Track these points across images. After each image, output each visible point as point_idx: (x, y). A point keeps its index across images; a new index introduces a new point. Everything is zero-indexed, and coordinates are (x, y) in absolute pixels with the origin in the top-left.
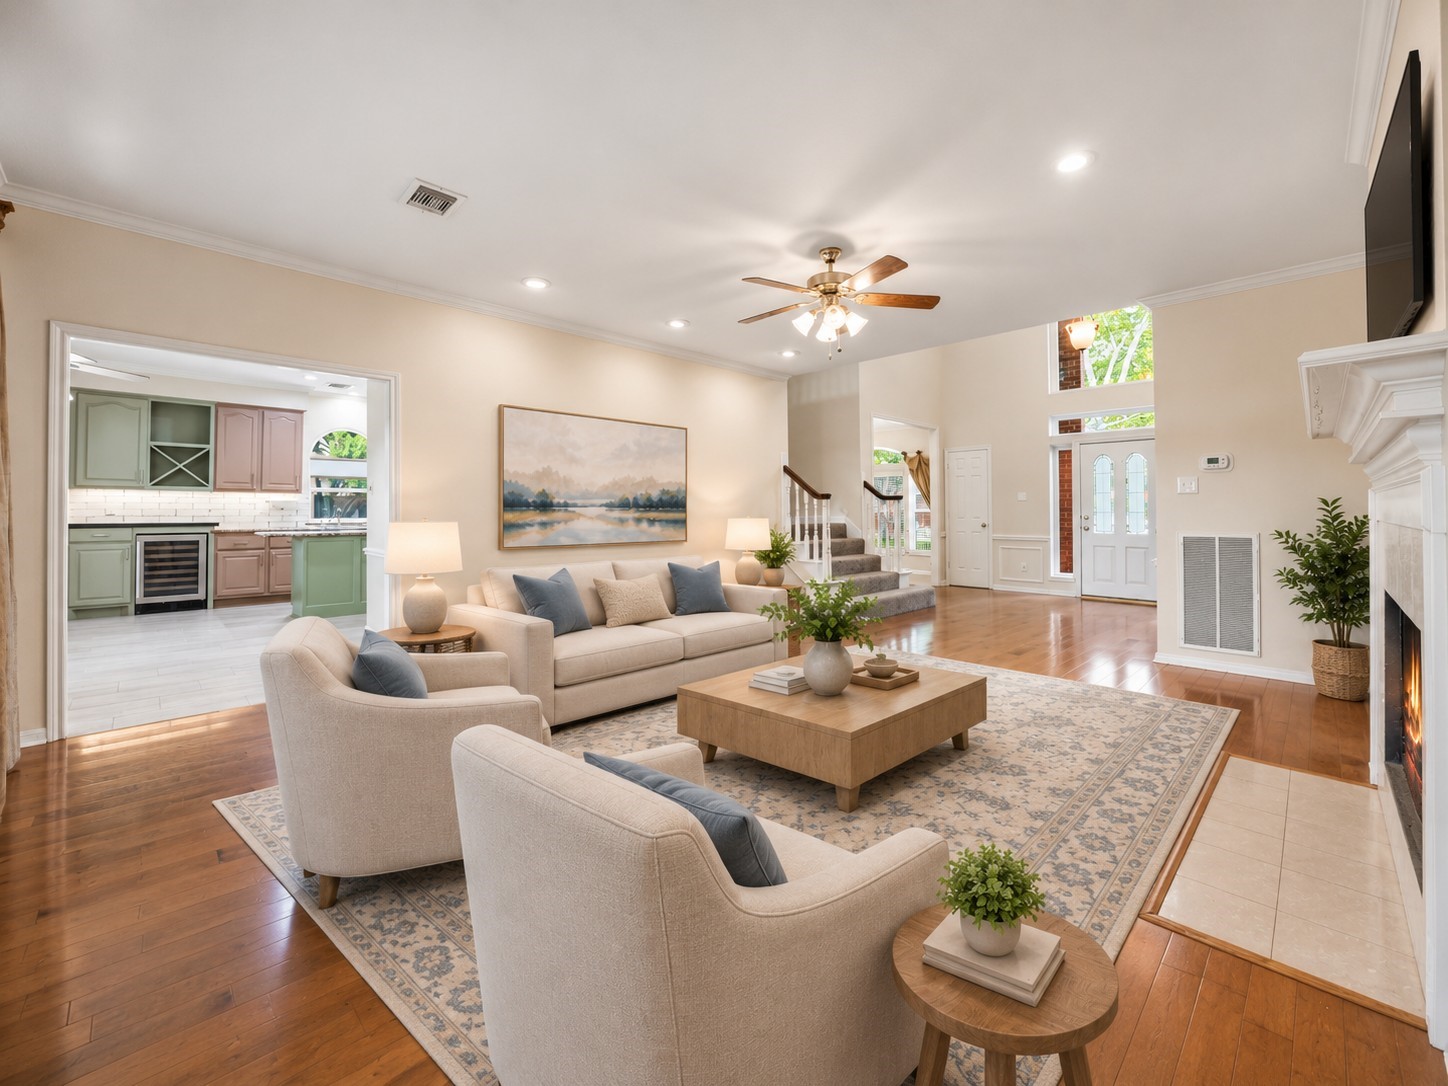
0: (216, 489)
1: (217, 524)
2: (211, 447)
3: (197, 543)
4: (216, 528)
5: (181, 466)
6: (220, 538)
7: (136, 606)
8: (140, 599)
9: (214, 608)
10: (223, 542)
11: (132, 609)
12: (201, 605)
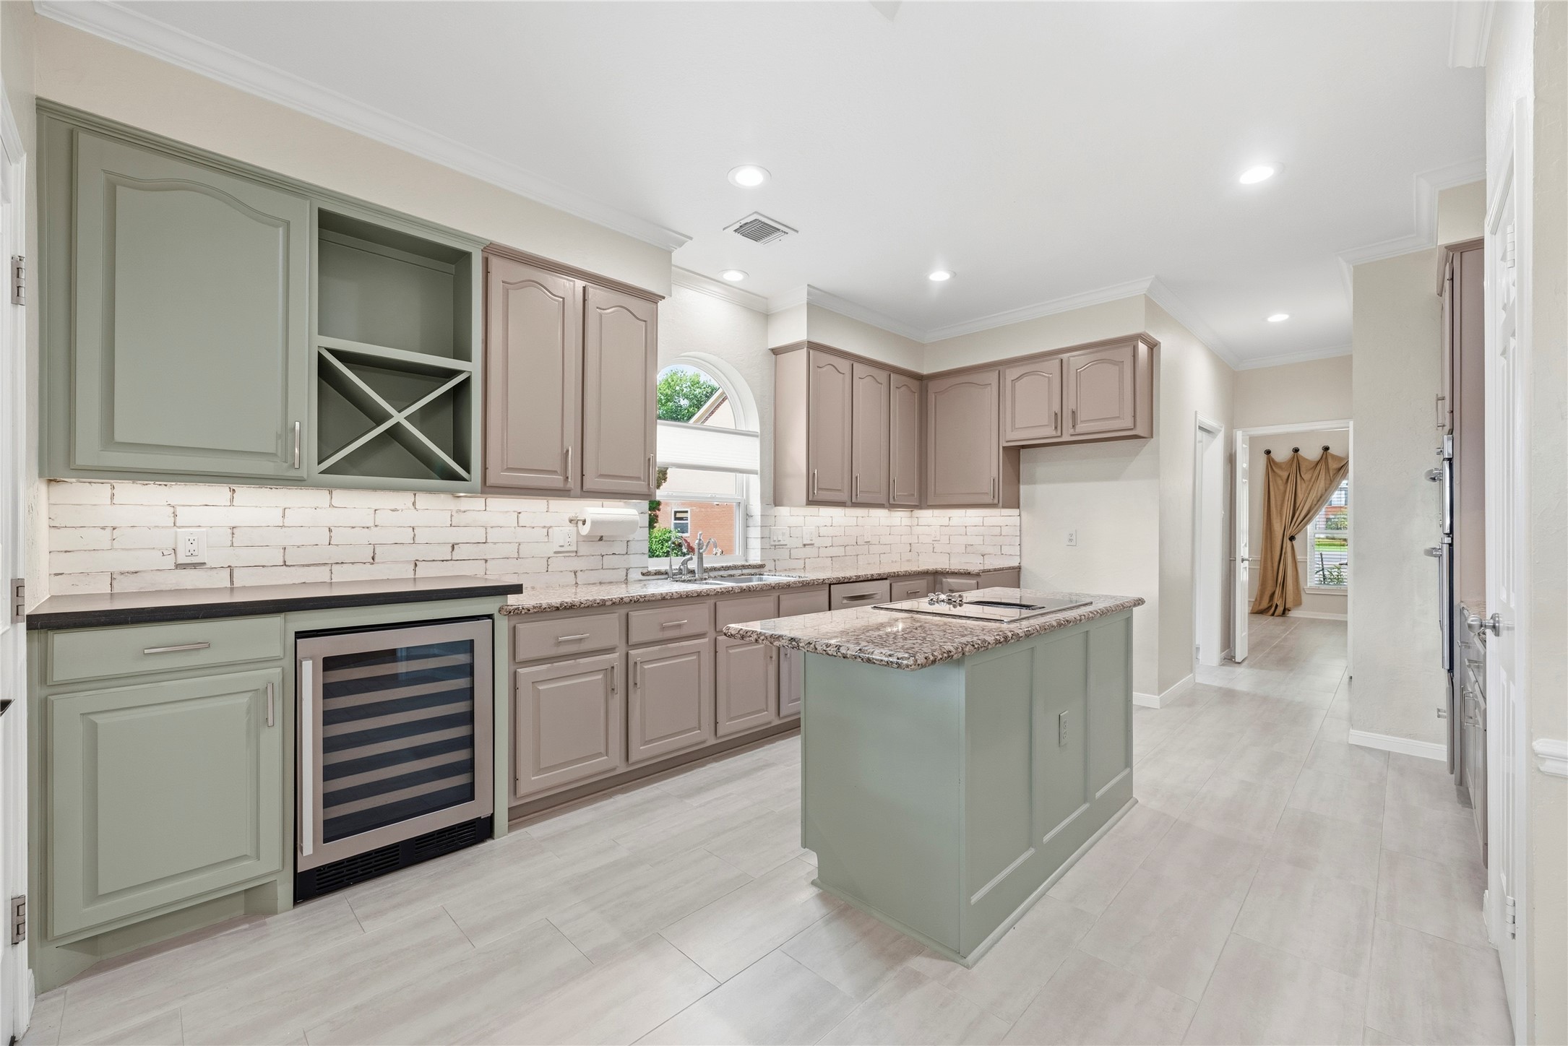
0: (489, 489)
1: (517, 589)
2: (473, 368)
3: (469, 646)
4: (512, 600)
5: (398, 417)
6: (524, 628)
7: (297, 876)
8: (314, 853)
9: (511, 828)
10: (535, 638)
11: (285, 890)
12: (481, 830)
